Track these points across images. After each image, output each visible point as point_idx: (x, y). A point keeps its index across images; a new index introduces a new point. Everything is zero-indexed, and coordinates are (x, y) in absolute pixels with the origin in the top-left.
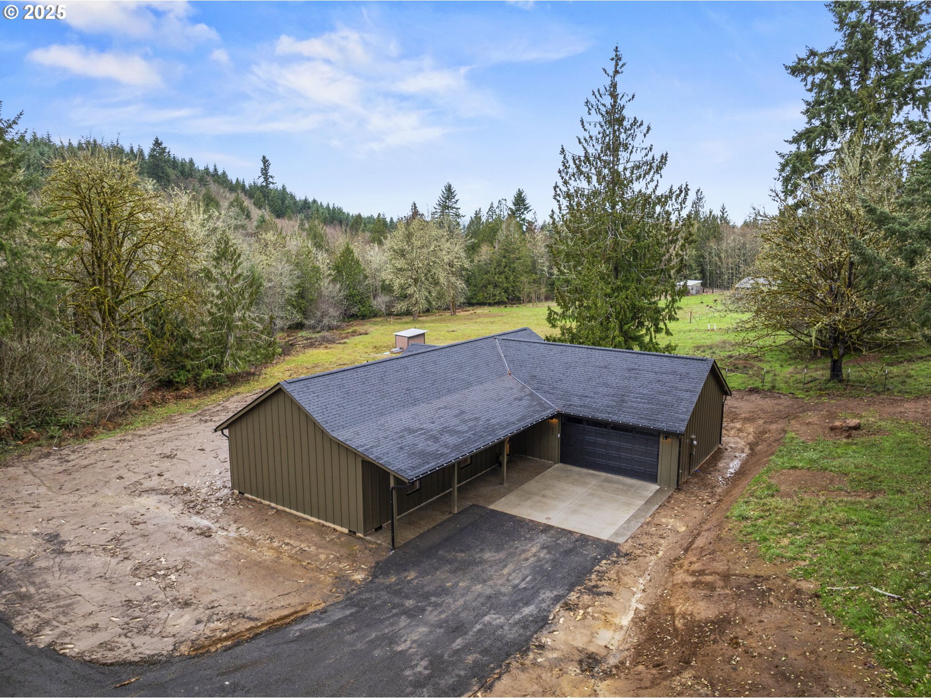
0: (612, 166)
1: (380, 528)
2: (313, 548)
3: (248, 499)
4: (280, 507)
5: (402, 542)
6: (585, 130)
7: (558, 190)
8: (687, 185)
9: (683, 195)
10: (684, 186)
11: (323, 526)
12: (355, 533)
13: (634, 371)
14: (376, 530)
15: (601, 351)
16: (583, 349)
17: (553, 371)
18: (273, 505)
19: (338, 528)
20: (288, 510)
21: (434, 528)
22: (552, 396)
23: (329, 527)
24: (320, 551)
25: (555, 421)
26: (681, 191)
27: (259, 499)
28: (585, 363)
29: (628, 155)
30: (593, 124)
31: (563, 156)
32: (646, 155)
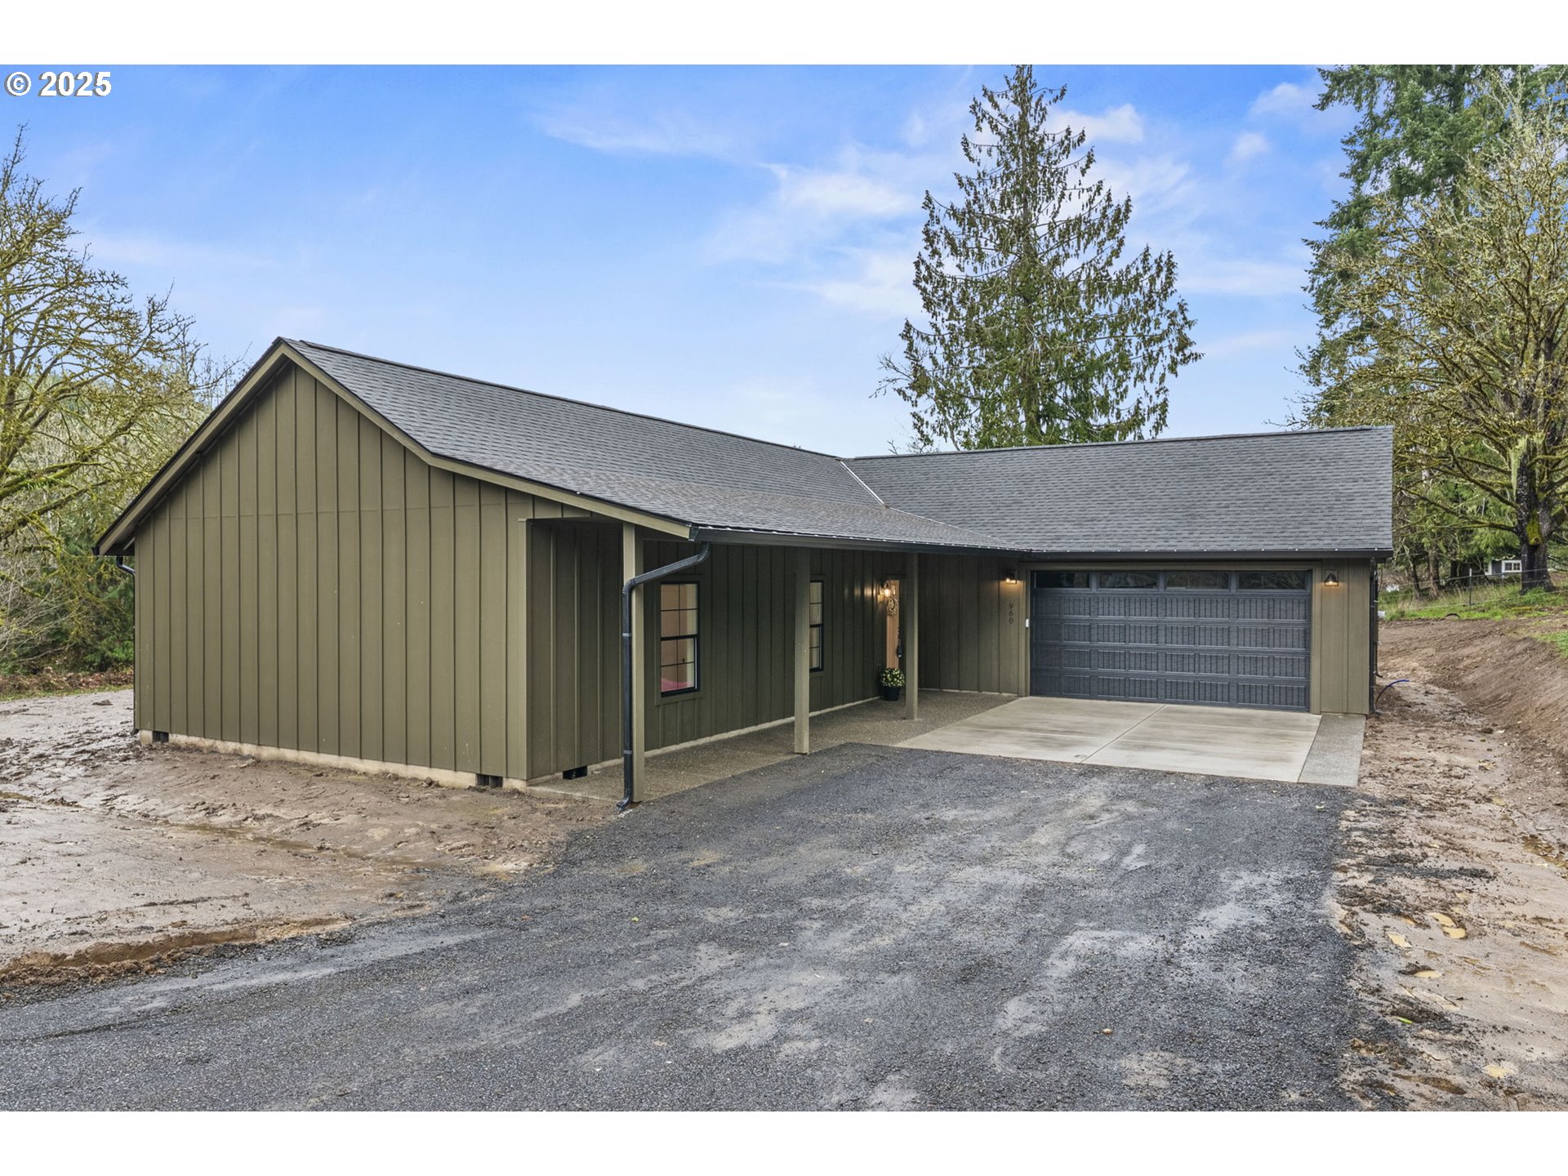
0: (1023, 228)
1: (581, 772)
2: (349, 820)
3: (177, 748)
4: (268, 752)
5: (658, 795)
6: (971, 159)
7: (923, 268)
8: (1170, 257)
9: (1163, 275)
10: (1164, 259)
11: (396, 778)
12: (498, 781)
13: (1198, 468)
14: (568, 775)
15: (1098, 448)
16: (1055, 451)
17: (991, 490)
18: (248, 749)
19: (444, 776)
20: (290, 754)
21: (753, 773)
22: (1004, 530)
23: (415, 779)
24: (370, 821)
25: (1012, 585)
26: (1159, 269)
27: (208, 743)
28: (1068, 470)
29: (1056, 201)
30: (984, 150)
31: (928, 212)
32: (1091, 201)
